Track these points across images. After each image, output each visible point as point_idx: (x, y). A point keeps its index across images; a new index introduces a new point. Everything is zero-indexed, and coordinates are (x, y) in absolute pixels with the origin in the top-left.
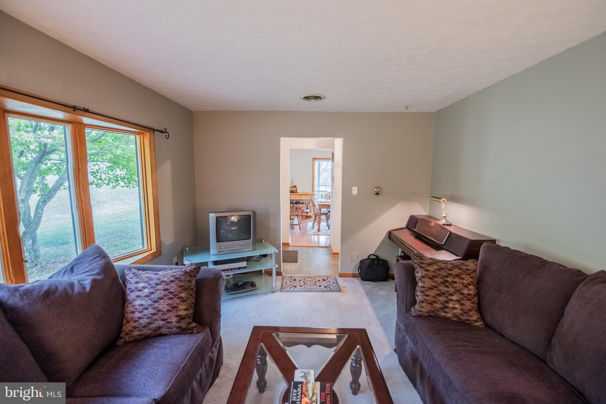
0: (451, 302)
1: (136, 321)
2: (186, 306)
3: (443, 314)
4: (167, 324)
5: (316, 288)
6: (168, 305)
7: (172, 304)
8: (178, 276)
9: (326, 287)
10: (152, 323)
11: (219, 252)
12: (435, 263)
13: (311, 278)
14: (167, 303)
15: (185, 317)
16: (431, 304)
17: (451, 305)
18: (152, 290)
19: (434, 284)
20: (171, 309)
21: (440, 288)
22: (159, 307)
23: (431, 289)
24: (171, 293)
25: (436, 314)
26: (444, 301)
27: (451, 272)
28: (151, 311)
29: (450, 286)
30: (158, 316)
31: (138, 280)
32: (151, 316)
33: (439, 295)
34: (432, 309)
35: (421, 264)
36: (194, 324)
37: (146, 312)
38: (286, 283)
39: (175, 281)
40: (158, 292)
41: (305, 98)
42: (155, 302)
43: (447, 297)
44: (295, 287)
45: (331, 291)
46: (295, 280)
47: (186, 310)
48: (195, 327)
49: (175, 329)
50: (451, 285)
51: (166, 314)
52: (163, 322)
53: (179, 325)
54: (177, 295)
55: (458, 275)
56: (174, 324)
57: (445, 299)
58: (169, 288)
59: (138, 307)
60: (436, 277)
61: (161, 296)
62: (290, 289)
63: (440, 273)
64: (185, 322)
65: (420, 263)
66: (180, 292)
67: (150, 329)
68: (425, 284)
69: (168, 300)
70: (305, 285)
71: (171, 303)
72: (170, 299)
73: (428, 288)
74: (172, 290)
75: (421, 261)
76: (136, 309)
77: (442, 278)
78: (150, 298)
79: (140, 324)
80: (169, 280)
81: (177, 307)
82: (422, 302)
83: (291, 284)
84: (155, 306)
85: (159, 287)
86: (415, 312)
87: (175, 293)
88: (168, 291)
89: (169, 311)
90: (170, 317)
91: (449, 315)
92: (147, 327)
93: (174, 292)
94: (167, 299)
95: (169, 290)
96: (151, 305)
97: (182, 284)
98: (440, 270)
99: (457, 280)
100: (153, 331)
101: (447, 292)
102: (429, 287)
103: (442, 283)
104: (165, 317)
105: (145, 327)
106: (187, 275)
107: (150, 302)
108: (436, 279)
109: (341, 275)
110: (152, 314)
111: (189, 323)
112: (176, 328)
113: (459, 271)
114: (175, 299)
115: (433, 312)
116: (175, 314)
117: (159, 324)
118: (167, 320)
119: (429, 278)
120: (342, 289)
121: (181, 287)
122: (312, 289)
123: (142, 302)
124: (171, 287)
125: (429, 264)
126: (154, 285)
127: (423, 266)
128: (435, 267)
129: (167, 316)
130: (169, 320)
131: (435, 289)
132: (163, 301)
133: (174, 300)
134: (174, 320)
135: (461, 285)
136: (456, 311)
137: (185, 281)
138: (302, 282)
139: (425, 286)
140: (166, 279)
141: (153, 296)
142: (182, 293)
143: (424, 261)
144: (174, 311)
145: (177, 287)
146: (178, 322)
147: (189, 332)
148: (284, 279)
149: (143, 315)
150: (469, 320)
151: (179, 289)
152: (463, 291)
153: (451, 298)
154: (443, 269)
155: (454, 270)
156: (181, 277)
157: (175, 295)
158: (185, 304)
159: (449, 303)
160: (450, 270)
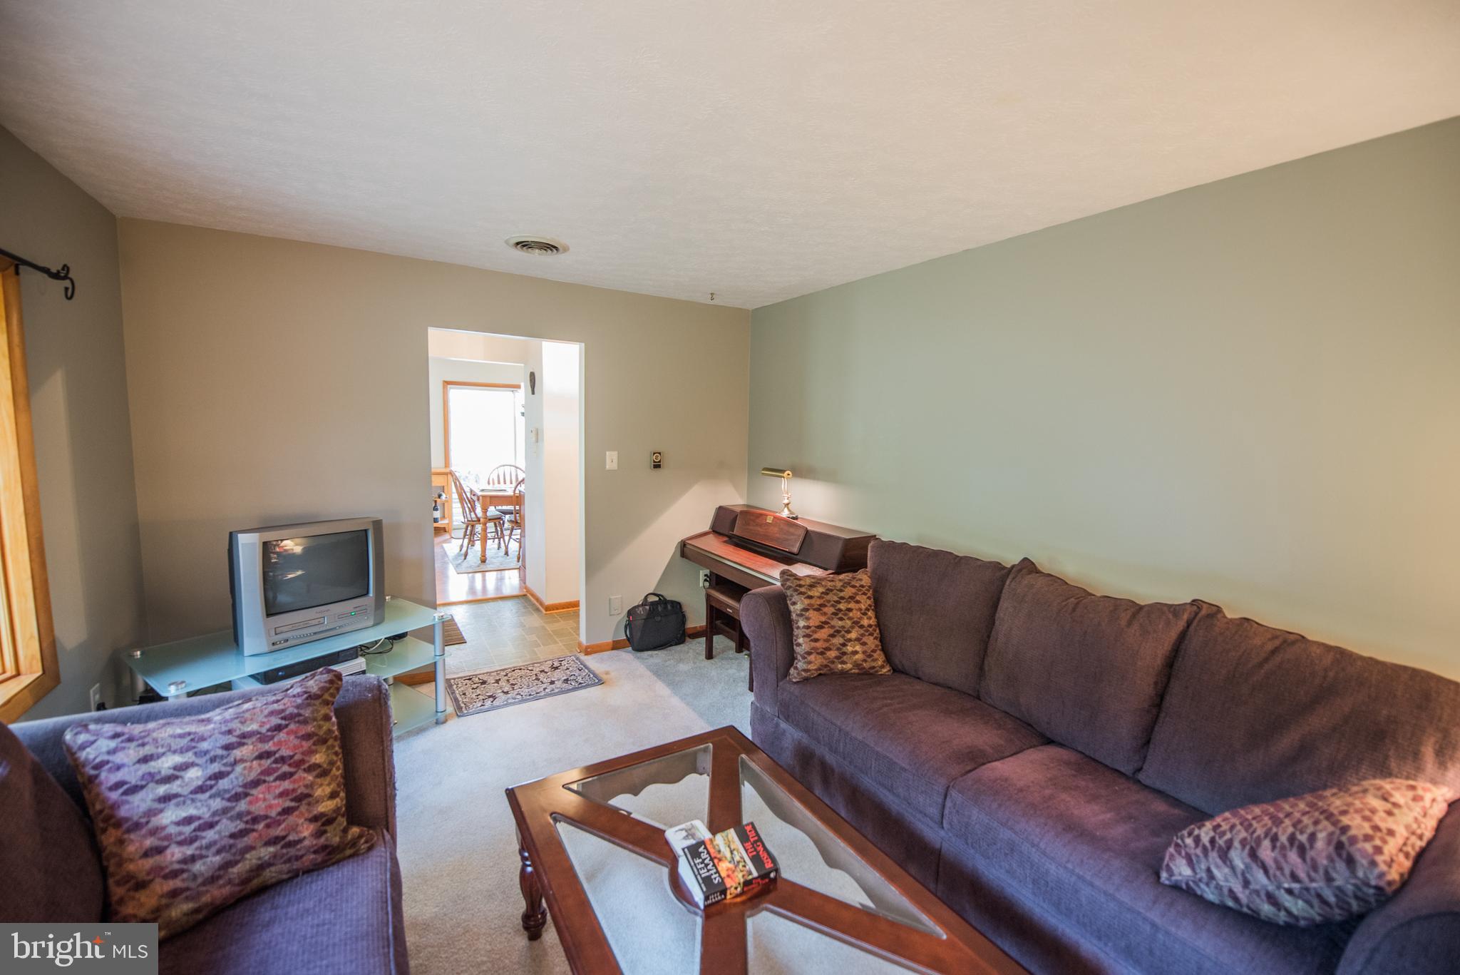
0: (849, 644)
1: (175, 874)
2: (332, 786)
3: (840, 666)
4: (284, 851)
5: (544, 689)
6: (281, 795)
7: (294, 790)
8: (291, 710)
9: (566, 681)
10: (236, 863)
11: (273, 644)
12: (819, 583)
13: (520, 669)
14: (277, 792)
15: (334, 815)
16: (822, 653)
17: (849, 649)
18: (216, 767)
19: (823, 619)
20: (293, 804)
21: (833, 623)
22: (253, 809)
23: (820, 627)
24: (282, 760)
25: (831, 669)
26: (840, 644)
27: (842, 594)
28: (227, 826)
29: (845, 618)
30: (255, 834)
31: (148, 750)
32: (232, 841)
33: (832, 636)
34: (825, 662)
35: (798, 588)
36: (355, 830)
37: (210, 835)
38: (464, 695)
39: (287, 726)
40: (239, 768)
42: (237, 797)
43: (843, 637)
44: (493, 697)
45: (581, 687)
46: (483, 682)
47: (333, 795)
48: (360, 836)
49: (312, 856)
50: (845, 615)
51: (279, 823)
52: (272, 849)
53: (322, 840)
54: (302, 761)
55: (851, 598)
56: (307, 843)
57: (841, 641)
58: (273, 749)
59: (173, 830)
60: (825, 606)
61: (253, 776)
62: (482, 706)
63: (828, 597)
64: (335, 829)
65: (797, 586)
66: (311, 752)
67: (230, 882)
68: (811, 621)
69: (278, 783)
70: (515, 687)
71: (291, 787)
72: (284, 777)
73: (815, 627)
74: (285, 752)
75: (798, 582)
76: (168, 837)
77: (833, 606)
78: (214, 791)
79: (195, 877)
80: (268, 726)
81: (309, 796)
82: (809, 653)
83: (478, 693)
84: (237, 809)
85: (237, 753)
86: (798, 674)
87: (297, 757)
88: (273, 759)
89: (287, 811)
90: (294, 828)
91: (849, 666)
92: (219, 877)
93: (291, 757)
94: (275, 780)
95: (275, 753)
96: (225, 811)
97: (310, 728)
98: (828, 594)
99: (852, 605)
100: (238, 885)
101: (843, 627)
102: (817, 624)
103: (833, 614)
104: (278, 831)
105: (213, 879)
106: (317, 702)
107: (217, 804)
108: (825, 610)
109: (589, 651)
110: (233, 836)
111: (345, 831)
112: (315, 852)
113: (853, 590)
114: (301, 774)
115: (826, 666)
116: (306, 815)
117: (260, 858)
118: (284, 838)
119: (814, 610)
120: (605, 677)
121: (307, 737)
122: (536, 693)
123: (183, 813)
124: (280, 743)
125: (812, 586)
126: (220, 752)
127: (803, 590)
128: (821, 590)
129: (283, 826)
130: (291, 838)
131: (826, 626)
132: (262, 788)
133: (296, 777)
134: (306, 833)
135: (859, 613)
136: (857, 657)
137: (315, 719)
138: (502, 683)
139: (811, 625)
140: (254, 727)
141: (224, 784)
142: (315, 752)
143: (802, 582)
144: (303, 808)
145: (297, 742)
146: (319, 834)
147: (348, 852)
148: (453, 686)
149: (201, 848)
150: (874, 667)
151: (306, 745)
152: (862, 623)
153: (849, 636)
154: (832, 590)
155: (846, 590)
156: (302, 712)
157: (298, 764)
158: (328, 779)
159: (847, 645)
160: (841, 591)
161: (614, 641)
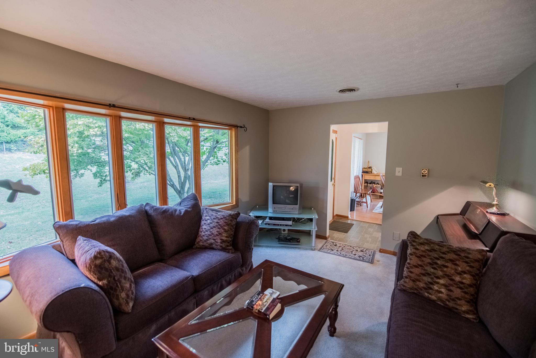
0: (437, 285)
1: (202, 237)
2: (227, 235)
3: (426, 294)
4: (215, 243)
5: (350, 255)
6: (217, 231)
7: (219, 232)
8: (225, 216)
9: (360, 256)
10: (209, 240)
11: (274, 211)
12: (428, 244)
13: (351, 247)
14: (217, 230)
15: (225, 241)
16: (413, 281)
17: (436, 287)
18: (211, 221)
19: (420, 263)
20: (218, 234)
21: (426, 268)
22: (213, 231)
23: (416, 267)
24: (220, 225)
25: (420, 293)
26: (428, 282)
27: (444, 256)
28: (208, 233)
29: (439, 269)
30: (211, 236)
31: (207, 215)
32: (208, 236)
33: (424, 275)
34: (415, 287)
35: (412, 242)
36: (231, 248)
37: (206, 233)
38: (327, 246)
39: (223, 219)
40: (214, 223)
41: (340, 91)
42: (211, 228)
43: (432, 278)
44: (332, 250)
45: (363, 260)
46: (336, 245)
47: (226, 237)
48: (231, 249)
49: (219, 247)
50: (440, 268)
51: (215, 237)
52: (213, 241)
53: (221, 245)
54: (223, 227)
55: (451, 261)
56: (219, 243)
57: (430, 280)
58: (219, 222)
59: (203, 229)
60: (425, 257)
61: (215, 225)
62: (327, 251)
63: (430, 253)
64: (225, 244)
65: (412, 241)
66: (225, 226)
67: (207, 243)
68: (411, 261)
69: (217, 229)
70: (342, 251)
71: (219, 231)
72: (219, 228)
73: (413, 265)
74: (220, 224)
75: (414, 239)
76: (203, 230)
77: (431, 259)
78: (209, 225)
79: (203, 239)
80: (220, 218)
81: (221, 234)
82: (406, 277)
83: (331, 247)
84: (211, 230)
85: (215, 220)
86: (400, 285)
87: (222, 226)
88: (218, 224)
89: (217, 235)
90: (217, 239)
91: (433, 297)
92: (206, 241)
93: (221, 225)
94: (217, 228)
95: (219, 223)
96: (209, 230)
97: (226, 221)
98: (431, 251)
99: (449, 265)
100: (209, 245)
101: (434, 273)
102: (414, 264)
103: (430, 264)
104: (215, 238)
105: (205, 241)
106: (230, 217)
107: (209, 228)
108: (424, 259)
109: (381, 251)
110: (209, 235)
111: (228, 246)
112: (220, 246)
113: (455, 256)
114: (221, 229)
115: (416, 289)
116: (220, 238)
117: (212, 242)
118: (215, 240)
119: (416, 256)
120: (375, 261)
121: (225, 223)
122: (346, 255)
123: (206, 227)
124: (221, 221)
125: (421, 244)
126: (213, 219)
127: (414, 244)
128: (427, 247)
129: (216, 237)
130: (216, 241)
131: (420, 268)
132: (215, 228)
133: (220, 229)
134: (219, 241)
135: (453, 271)
136: (441, 295)
137: (228, 220)
138: (340, 248)
139: (411, 263)
140: (219, 217)
141: (211, 225)
142: (226, 226)
143: (417, 240)
144: (220, 236)
145: (223, 223)
146: (221, 243)
147: (227, 251)
148: (327, 243)
149: (205, 234)
150: (457, 309)
151: (225, 224)
152: (453, 277)
153: (438, 280)
154: (435, 251)
155: (449, 254)
156: (227, 217)
157: (222, 227)
158: (226, 233)
159: (435, 285)
160: (444, 253)
161: (394, 251)
